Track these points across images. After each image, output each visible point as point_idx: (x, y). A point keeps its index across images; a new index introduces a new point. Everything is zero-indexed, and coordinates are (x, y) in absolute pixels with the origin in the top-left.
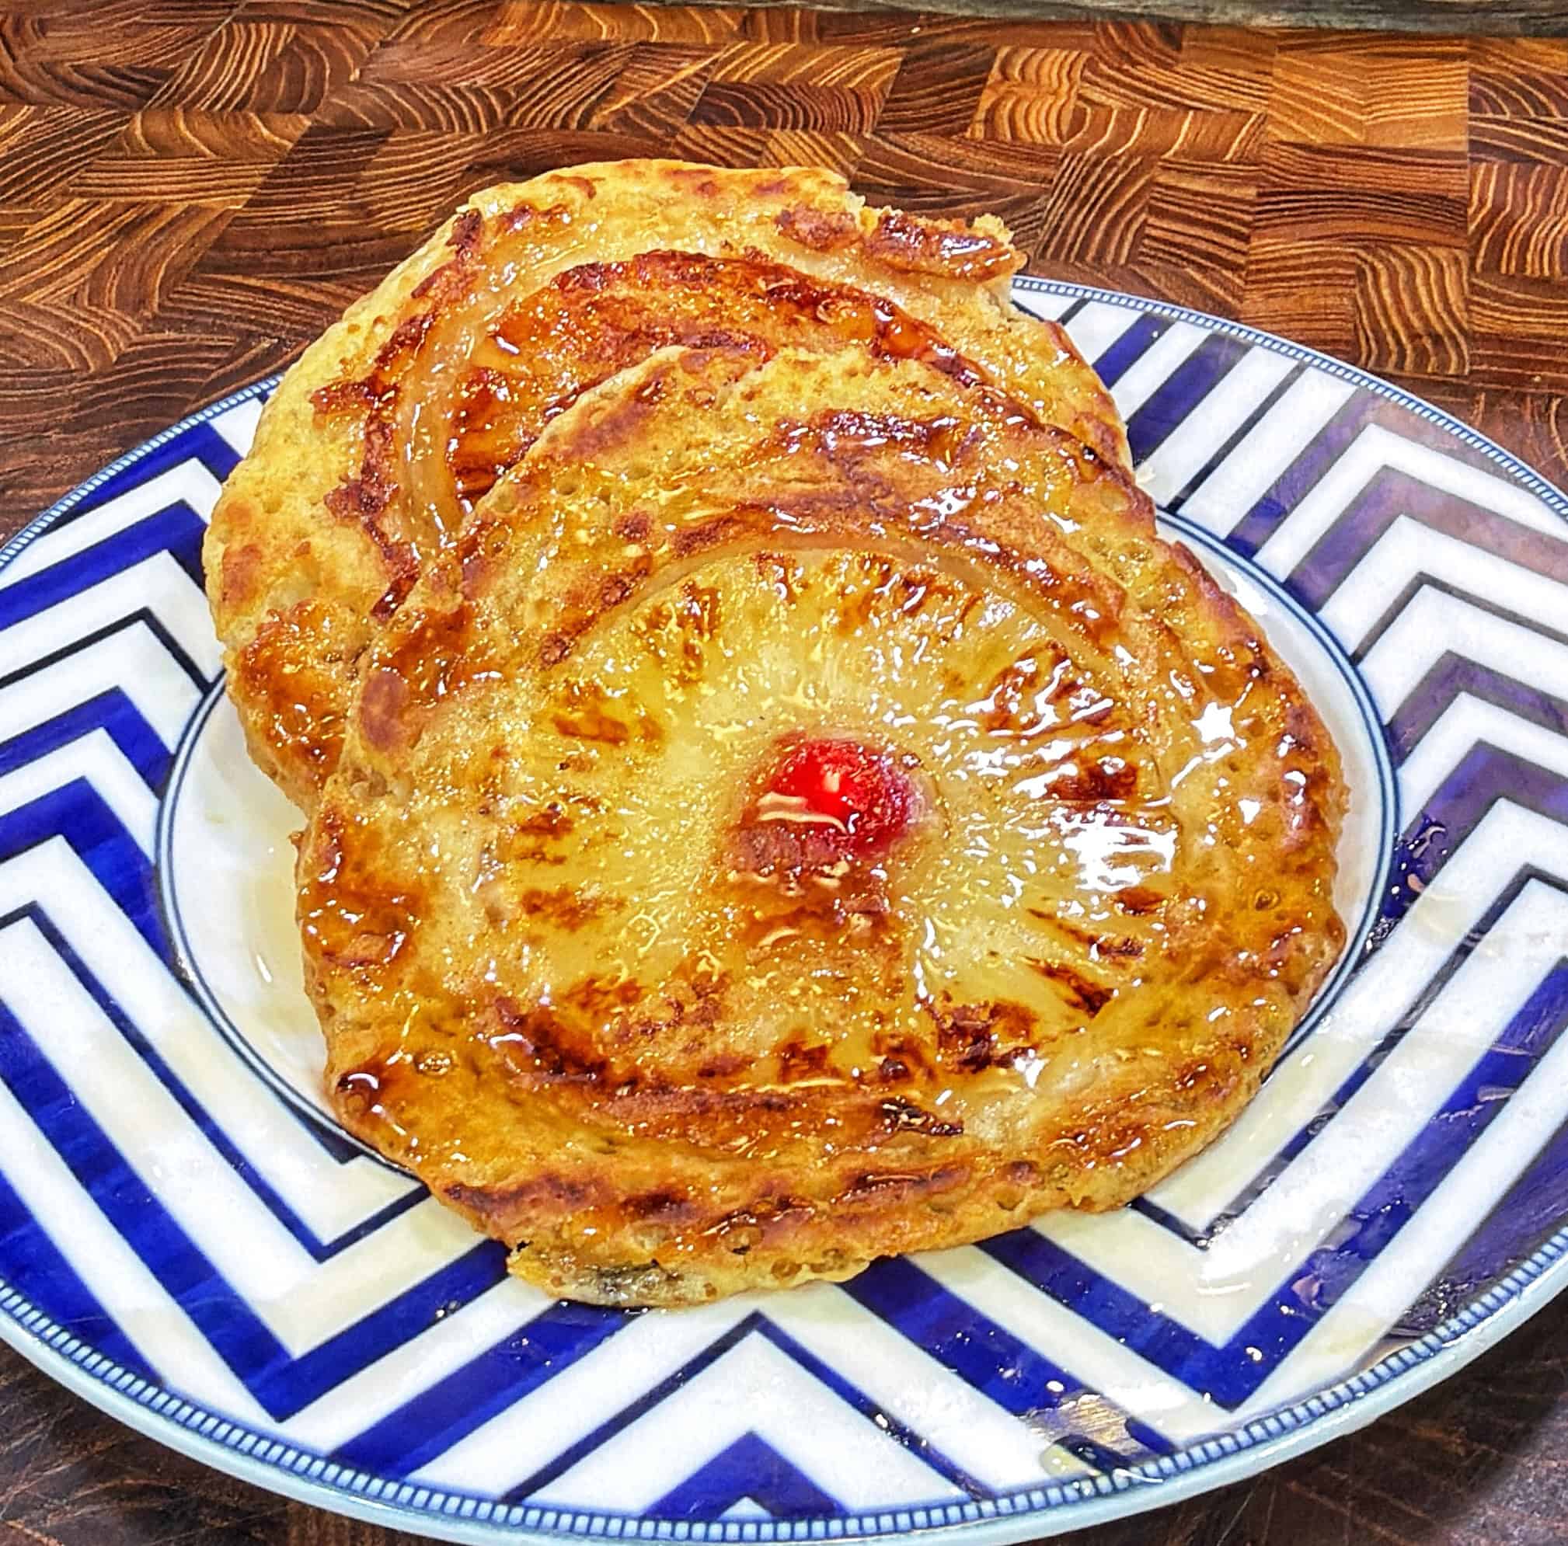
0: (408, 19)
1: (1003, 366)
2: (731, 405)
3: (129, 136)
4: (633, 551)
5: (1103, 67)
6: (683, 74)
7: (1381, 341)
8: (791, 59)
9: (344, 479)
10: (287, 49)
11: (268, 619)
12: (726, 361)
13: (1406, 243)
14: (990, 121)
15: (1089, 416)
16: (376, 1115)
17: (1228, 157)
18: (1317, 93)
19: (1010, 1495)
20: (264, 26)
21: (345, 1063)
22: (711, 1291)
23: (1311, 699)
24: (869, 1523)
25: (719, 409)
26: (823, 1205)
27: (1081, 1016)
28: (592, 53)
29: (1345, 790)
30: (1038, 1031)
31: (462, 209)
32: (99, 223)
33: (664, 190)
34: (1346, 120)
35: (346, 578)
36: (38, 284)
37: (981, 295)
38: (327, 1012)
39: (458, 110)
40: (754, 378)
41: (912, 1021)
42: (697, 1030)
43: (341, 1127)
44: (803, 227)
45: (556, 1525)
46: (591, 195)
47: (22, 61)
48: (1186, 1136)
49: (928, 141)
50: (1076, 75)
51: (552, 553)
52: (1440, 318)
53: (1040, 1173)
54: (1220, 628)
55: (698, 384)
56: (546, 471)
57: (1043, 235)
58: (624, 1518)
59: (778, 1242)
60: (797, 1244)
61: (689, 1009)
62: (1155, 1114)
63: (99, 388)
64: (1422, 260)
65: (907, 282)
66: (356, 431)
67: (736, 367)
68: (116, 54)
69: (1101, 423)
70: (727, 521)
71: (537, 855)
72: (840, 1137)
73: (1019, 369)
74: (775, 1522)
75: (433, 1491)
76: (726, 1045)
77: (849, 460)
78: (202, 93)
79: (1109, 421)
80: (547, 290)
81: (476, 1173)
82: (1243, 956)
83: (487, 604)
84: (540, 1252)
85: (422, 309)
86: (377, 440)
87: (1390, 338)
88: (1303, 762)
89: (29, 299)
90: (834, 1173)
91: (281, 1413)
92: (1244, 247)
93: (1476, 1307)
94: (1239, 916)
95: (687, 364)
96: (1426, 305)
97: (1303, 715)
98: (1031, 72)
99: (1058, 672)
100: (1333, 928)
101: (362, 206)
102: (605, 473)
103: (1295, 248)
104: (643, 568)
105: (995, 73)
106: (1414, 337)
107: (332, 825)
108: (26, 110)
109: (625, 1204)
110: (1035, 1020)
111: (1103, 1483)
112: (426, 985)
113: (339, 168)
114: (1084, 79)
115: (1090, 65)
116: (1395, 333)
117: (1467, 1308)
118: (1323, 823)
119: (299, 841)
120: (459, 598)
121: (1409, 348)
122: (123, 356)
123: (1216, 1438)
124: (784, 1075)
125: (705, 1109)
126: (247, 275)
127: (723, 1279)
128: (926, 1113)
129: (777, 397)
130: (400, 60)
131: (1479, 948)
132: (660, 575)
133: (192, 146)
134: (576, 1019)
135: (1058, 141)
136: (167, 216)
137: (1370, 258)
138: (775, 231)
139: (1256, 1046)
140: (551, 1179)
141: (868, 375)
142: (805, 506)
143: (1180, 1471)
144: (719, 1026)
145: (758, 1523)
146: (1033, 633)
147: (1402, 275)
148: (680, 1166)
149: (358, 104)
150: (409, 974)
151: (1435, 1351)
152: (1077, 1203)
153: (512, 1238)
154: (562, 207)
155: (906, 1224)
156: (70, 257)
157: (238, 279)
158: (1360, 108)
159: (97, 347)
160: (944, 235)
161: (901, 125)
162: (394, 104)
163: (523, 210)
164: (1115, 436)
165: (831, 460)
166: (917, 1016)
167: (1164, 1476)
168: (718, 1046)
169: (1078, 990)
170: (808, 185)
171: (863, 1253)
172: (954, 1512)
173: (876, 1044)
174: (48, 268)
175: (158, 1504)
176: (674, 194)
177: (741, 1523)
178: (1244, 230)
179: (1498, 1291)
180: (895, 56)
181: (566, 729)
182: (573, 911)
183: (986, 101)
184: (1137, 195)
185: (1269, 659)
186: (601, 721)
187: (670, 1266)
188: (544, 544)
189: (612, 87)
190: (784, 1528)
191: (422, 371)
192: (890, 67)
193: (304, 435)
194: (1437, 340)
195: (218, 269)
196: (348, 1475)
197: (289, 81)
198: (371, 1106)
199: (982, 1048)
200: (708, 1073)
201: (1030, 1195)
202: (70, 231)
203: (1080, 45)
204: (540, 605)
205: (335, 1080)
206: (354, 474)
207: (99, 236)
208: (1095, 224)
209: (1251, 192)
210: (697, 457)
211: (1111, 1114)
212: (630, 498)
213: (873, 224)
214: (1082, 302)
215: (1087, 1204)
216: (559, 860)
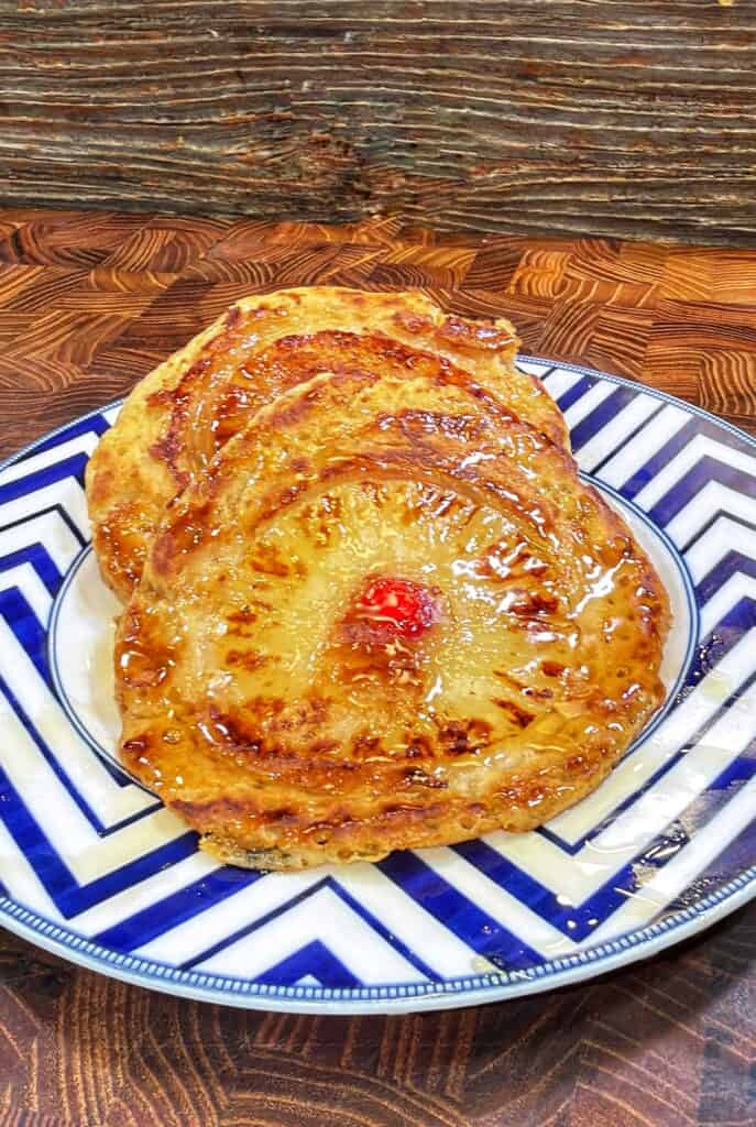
0: (231, 230)
1: (505, 394)
2: (355, 403)
3: (87, 282)
4: (299, 477)
5: (579, 261)
6: (365, 259)
7: (710, 396)
8: (421, 253)
9: (158, 439)
10: (170, 243)
11: (114, 509)
12: (354, 381)
13: (727, 349)
14: (519, 285)
15: (548, 423)
16: (142, 764)
17: (639, 305)
18: (688, 276)
19: (453, 982)
20: (160, 232)
21: (130, 735)
22: (305, 863)
23: (656, 568)
24: (374, 992)
25: (348, 407)
26: (367, 821)
27: (517, 728)
28: (320, 248)
29: (671, 617)
30: (493, 735)
31: (231, 307)
32: (66, 322)
33: (336, 301)
34: (701, 289)
35: (156, 489)
36: (34, 350)
37: (497, 359)
38: (124, 708)
39: (252, 273)
40: (368, 390)
41: (427, 726)
42: (312, 726)
43: (124, 769)
44: (406, 322)
45: (206, 983)
46: (299, 303)
47: (40, 245)
48: (568, 795)
49: (485, 294)
50: (564, 264)
51: (257, 476)
52: (743, 387)
53: (486, 810)
54: (608, 529)
55: (338, 393)
56: (255, 435)
57: (540, 340)
58: (243, 982)
59: (341, 840)
60: (351, 841)
61: (309, 715)
62: (552, 782)
63: (58, 400)
64: (736, 360)
65: (458, 352)
66: (167, 416)
67: (358, 385)
68: (86, 243)
69: (555, 426)
70: (349, 463)
71: (237, 632)
72: (381, 786)
73: (514, 396)
74: (324, 988)
75: (143, 961)
76: (326, 736)
77: (416, 434)
78: (126, 262)
79: (560, 425)
80: (271, 347)
81: (188, 795)
82: (608, 702)
83: (222, 501)
84: (218, 838)
85: (205, 356)
86: (177, 420)
87: (716, 395)
88: (649, 602)
89: (27, 357)
90: (376, 803)
91: (68, 915)
92: (642, 349)
93: (718, 894)
94: (607, 679)
95: (333, 383)
96: (736, 380)
97: (650, 578)
98: (542, 261)
99: (518, 548)
100: (658, 689)
101: (197, 318)
102: (286, 436)
103: (668, 350)
104: (304, 486)
105: (523, 263)
106: (729, 395)
107: (135, 612)
108: (39, 268)
109: (263, 815)
110: (492, 730)
111: (504, 978)
112: (175, 698)
113: (188, 299)
114: (568, 266)
115: (572, 260)
116: (718, 393)
117: (713, 894)
118: (657, 635)
119: (117, 621)
120: (207, 498)
121: (725, 401)
122: (71, 386)
123: (568, 957)
124: (356, 751)
125: (311, 766)
126: (137, 349)
127: (312, 857)
128: (428, 776)
129: (380, 401)
130: (226, 250)
131: (736, 704)
132: (312, 491)
133: (118, 287)
134: (249, 718)
135: (552, 295)
136: (102, 319)
137: (709, 357)
138: (391, 322)
139: (610, 750)
140: (226, 800)
141: (427, 391)
142: (389, 457)
143: (547, 973)
144: (323, 725)
145: (314, 989)
146: (508, 527)
147: (725, 366)
148: (294, 796)
149: (202, 270)
150: (166, 690)
151: (693, 916)
152: (505, 827)
153: (203, 829)
154: (282, 308)
155: (410, 833)
156: (51, 337)
157: (131, 350)
158: (709, 283)
159: (58, 380)
160: (479, 328)
161: (473, 286)
162: (220, 270)
163: (262, 308)
164: (563, 433)
165: (406, 434)
166: (429, 724)
167: (538, 976)
168: (322, 736)
169: (517, 714)
170: (411, 301)
171: (387, 847)
172: (421, 989)
173: (406, 738)
174: (40, 342)
175: (10, 961)
176: (342, 304)
177: (305, 988)
178: (644, 341)
179: (731, 886)
180: (473, 253)
181: (257, 568)
182: (253, 662)
183: (517, 276)
184: (591, 322)
185: (634, 547)
186: (275, 564)
187: (283, 848)
188: (254, 471)
189: (329, 265)
190: (328, 992)
191: (205, 386)
192: (469, 259)
193: (141, 417)
194: (741, 397)
195: (124, 345)
196: (99, 950)
197: (170, 258)
198: (139, 758)
199: (462, 743)
200: (316, 749)
201: (479, 820)
202: (51, 326)
203: (568, 250)
204: (249, 503)
205: (123, 744)
206: (164, 437)
207: (68, 327)
208: (568, 336)
209: (648, 323)
210: (336, 430)
211: (528, 781)
212: (299, 449)
213: (443, 321)
214: (554, 369)
215: (511, 828)
216: (248, 636)
